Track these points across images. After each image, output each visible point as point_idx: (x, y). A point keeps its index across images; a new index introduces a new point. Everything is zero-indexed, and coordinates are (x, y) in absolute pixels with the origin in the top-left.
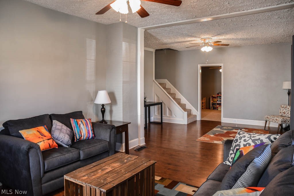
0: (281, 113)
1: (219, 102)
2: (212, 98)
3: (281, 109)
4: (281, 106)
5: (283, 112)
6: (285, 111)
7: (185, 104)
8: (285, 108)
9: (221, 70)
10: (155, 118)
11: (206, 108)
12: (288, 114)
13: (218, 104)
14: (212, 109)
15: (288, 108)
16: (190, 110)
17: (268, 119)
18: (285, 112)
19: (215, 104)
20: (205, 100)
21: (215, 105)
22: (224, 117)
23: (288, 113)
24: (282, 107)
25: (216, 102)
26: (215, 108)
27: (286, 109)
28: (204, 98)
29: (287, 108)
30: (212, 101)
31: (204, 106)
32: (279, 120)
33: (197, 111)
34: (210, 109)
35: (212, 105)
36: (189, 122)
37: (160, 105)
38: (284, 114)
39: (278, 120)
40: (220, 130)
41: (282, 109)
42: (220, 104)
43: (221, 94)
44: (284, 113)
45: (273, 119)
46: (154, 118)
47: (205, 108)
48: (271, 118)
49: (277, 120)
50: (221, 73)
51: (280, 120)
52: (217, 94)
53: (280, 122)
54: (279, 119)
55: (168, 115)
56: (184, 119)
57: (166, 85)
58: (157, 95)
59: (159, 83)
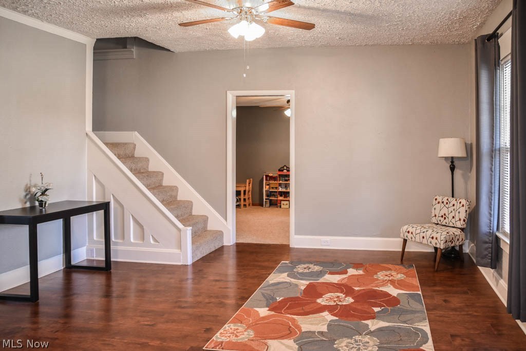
0: (435, 216)
1: (284, 190)
2: (266, 180)
3: (434, 207)
4: (436, 199)
5: (442, 213)
6: (445, 211)
7: (191, 202)
8: (445, 203)
9: (288, 113)
10: (92, 251)
11: (253, 205)
12: (453, 221)
13: (281, 194)
14: (268, 205)
15: (454, 205)
16: (205, 219)
17: (410, 235)
18: (447, 215)
19: (275, 194)
20: (251, 186)
21: (274, 196)
22: (297, 232)
23: (453, 217)
24: (439, 203)
25: (276, 188)
26: (274, 204)
27: (447, 206)
28: (248, 180)
29: (451, 204)
30: (268, 187)
31: (247, 200)
32: (439, 239)
33: (223, 221)
34: (261, 205)
35: (267, 196)
36: (199, 256)
37: (102, 212)
38: (445, 218)
39: (436, 239)
40: (288, 280)
41: (438, 206)
42: (286, 194)
43: (288, 171)
44: (444, 216)
45: (424, 235)
46: (87, 250)
47: (249, 205)
48: (418, 231)
49: (433, 238)
50: (288, 120)
51: (442, 238)
52: (280, 170)
53: (442, 242)
54: (438, 235)
55: (134, 239)
56: (181, 249)
57: (134, 148)
58: (98, 181)
59: (106, 144)
